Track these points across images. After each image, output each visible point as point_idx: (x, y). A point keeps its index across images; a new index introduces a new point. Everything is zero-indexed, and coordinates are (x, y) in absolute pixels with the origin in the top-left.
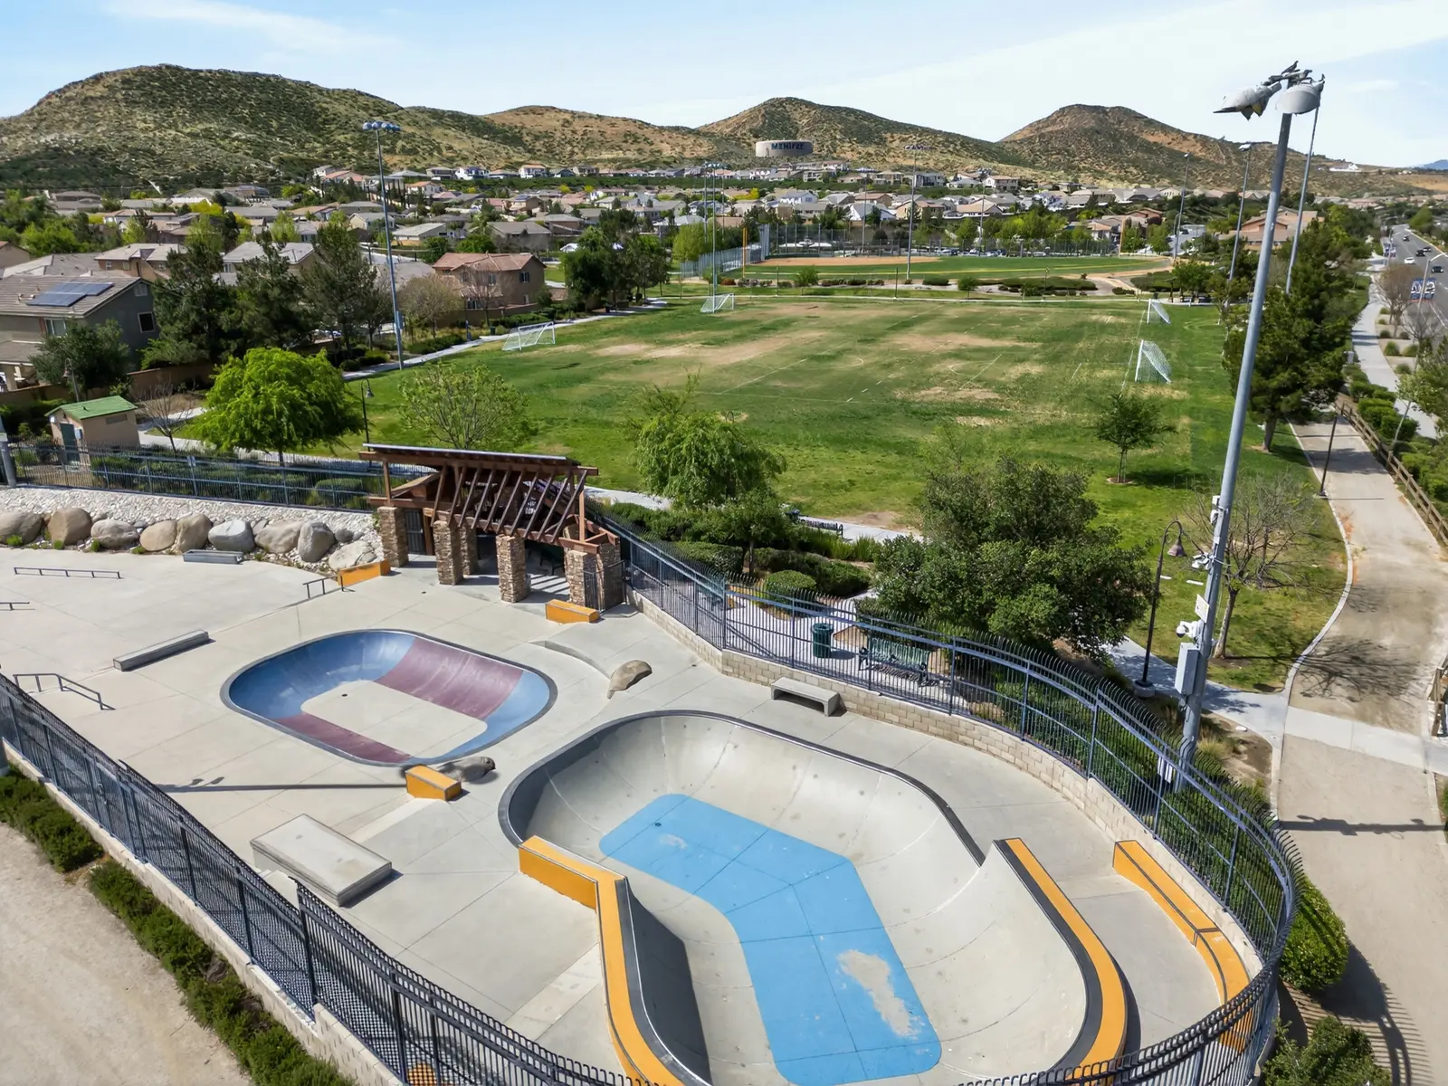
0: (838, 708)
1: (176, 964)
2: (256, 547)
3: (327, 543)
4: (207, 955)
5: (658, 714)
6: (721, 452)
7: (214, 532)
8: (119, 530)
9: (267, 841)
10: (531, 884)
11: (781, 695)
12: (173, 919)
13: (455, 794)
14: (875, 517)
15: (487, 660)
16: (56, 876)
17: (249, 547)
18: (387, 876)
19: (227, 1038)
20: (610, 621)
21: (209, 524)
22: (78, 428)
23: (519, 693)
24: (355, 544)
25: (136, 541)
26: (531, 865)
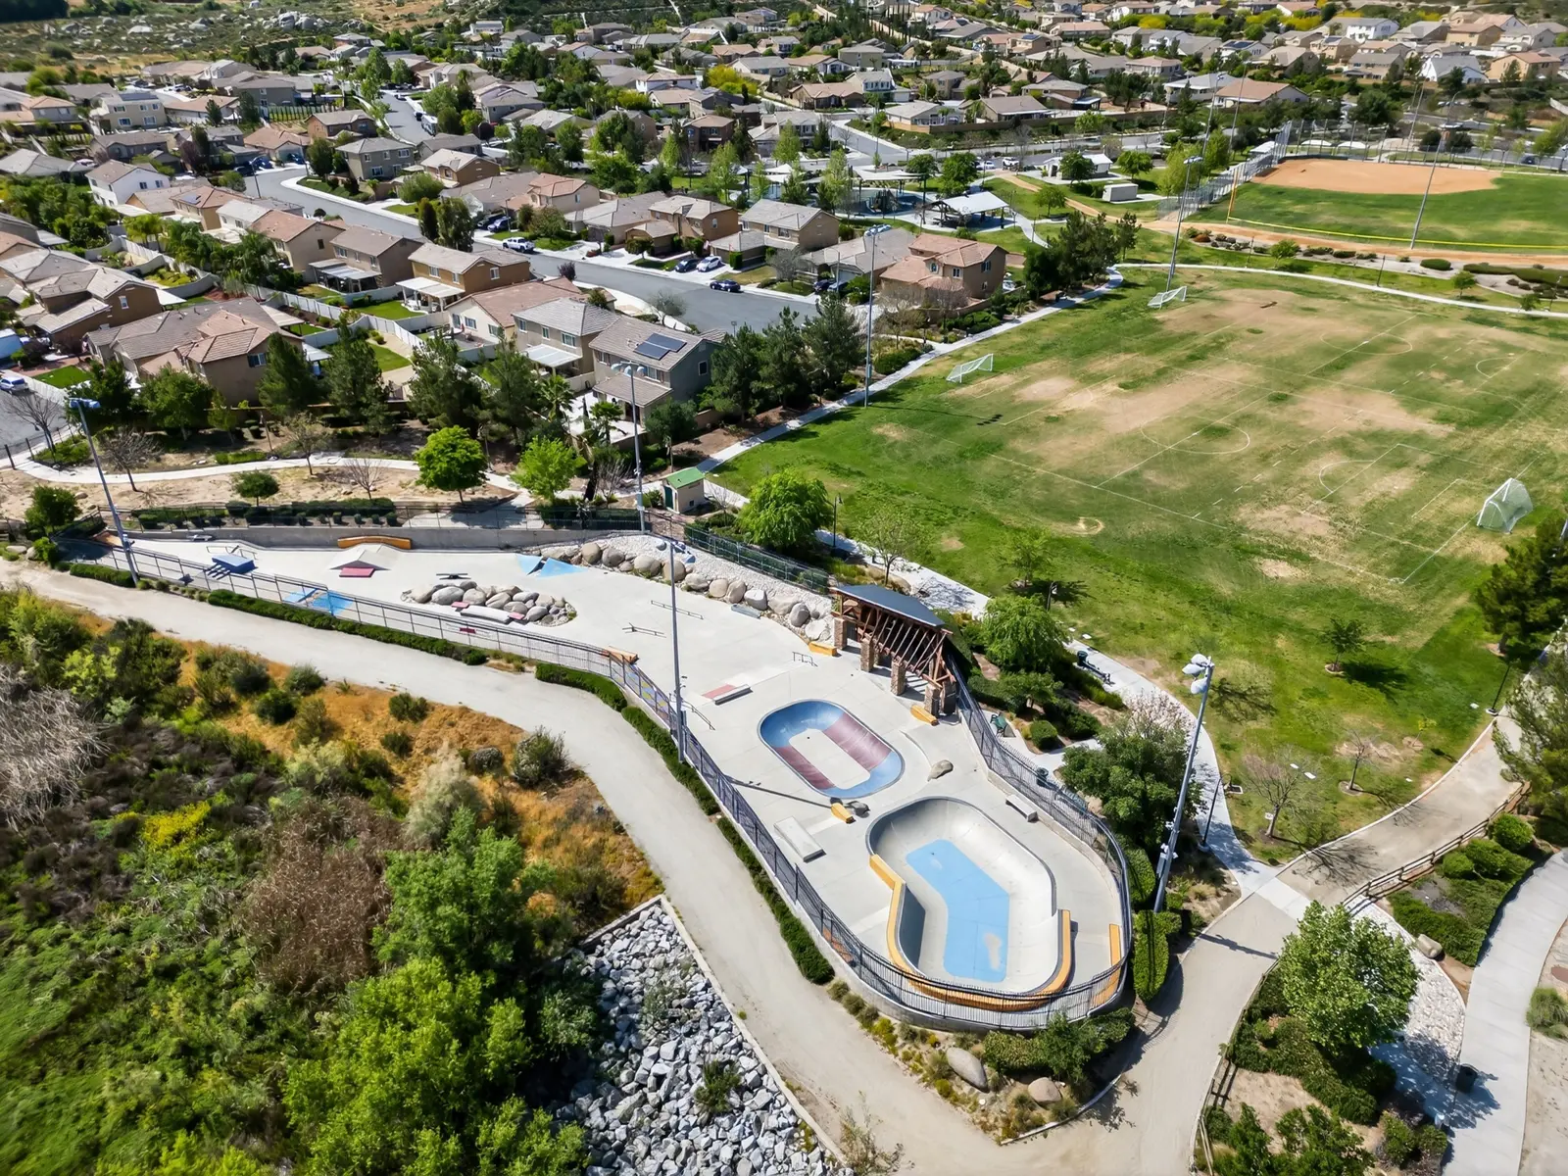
0: (1034, 819)
1: (750, 868)
2: (768, 608)
3: (806, 617)
4: (760, 868)
5: (947, 799)
6: (1028, 633)
7: (747, 595)
8: (699, 581)
9: (779, 825)
10: (872, 872)
11: (1008, 803)
12: (749, 851)
13: (850, 821)
14: (1143, 663)
15: (875, 739)
16: (706, 816)
17: (764, 607)
18: (821, 854)
19: (767, 899)
20: (943, 725)
21: (746, 588)
22: (675, 492)
23: (886, 764)
24: (821, 621)
25: (706, 589)
26: (873, 865)
